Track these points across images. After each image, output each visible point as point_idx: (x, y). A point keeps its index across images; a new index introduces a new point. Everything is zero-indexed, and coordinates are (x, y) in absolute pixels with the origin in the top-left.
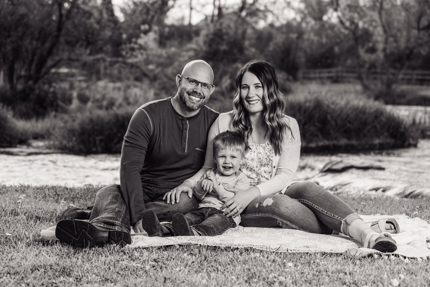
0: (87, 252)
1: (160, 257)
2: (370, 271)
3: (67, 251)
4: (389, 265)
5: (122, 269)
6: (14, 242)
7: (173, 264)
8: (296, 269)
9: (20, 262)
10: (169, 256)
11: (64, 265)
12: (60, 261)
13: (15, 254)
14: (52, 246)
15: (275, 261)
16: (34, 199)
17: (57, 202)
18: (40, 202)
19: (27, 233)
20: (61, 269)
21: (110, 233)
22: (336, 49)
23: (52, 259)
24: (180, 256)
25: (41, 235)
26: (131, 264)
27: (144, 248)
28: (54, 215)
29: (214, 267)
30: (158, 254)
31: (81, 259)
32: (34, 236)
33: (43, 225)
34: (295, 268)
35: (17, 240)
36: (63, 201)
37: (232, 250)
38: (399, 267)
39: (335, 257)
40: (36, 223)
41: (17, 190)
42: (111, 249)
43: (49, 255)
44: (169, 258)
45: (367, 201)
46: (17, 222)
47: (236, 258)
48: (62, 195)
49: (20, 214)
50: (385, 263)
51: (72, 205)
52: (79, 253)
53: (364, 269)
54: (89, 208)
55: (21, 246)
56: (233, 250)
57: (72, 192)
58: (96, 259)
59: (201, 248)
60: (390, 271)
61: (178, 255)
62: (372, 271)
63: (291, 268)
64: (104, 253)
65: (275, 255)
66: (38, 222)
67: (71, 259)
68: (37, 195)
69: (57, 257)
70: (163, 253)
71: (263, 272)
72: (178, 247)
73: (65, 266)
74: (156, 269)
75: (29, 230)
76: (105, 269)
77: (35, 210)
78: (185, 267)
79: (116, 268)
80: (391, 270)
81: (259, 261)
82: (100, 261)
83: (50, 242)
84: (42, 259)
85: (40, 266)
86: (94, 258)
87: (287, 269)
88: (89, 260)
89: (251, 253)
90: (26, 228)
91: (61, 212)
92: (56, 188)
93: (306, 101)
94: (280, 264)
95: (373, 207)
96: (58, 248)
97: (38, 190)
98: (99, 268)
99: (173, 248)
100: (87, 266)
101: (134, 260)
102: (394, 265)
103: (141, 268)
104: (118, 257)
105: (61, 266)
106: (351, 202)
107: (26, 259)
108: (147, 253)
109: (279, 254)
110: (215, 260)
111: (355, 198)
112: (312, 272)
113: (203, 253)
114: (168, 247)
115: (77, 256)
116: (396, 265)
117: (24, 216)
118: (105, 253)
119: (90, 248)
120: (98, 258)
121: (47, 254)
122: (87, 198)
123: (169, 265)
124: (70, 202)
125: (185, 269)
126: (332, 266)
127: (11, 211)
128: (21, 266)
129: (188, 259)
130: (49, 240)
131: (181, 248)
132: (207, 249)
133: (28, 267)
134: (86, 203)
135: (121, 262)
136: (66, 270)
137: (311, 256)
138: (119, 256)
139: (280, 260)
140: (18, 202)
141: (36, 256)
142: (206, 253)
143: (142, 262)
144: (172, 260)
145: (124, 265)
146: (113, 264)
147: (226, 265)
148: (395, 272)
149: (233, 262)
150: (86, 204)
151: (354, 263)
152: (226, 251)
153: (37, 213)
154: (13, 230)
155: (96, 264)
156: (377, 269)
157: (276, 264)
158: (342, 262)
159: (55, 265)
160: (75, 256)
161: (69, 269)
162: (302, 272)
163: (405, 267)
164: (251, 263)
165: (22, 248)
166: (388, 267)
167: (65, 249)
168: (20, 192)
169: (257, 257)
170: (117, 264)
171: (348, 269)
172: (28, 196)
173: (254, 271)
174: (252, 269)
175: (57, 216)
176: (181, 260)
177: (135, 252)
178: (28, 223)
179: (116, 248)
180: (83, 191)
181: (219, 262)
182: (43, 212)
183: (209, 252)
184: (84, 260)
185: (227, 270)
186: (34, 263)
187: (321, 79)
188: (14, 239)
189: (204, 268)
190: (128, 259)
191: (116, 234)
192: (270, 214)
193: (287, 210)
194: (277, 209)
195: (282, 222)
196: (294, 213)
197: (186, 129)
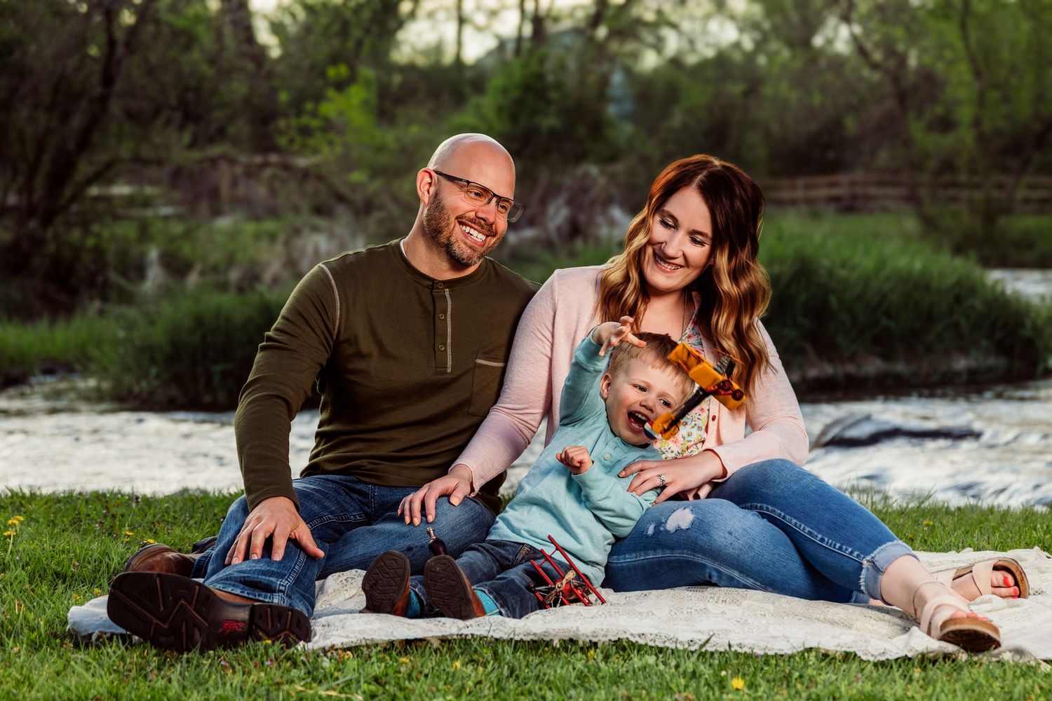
0: (195, 662)
1: (390, 671)
2: (950, 696)
3: (140, 660)
7: (425, 687)
8: (753, 695)
9: (15, 691)
10: (413, 667)
14: (100, 648)
15: (698, 675)
16: (49, 528)
17: (110, 534)
21: (253, 610)
22: (850, 124)
23: (99, 682)
24: (442, 667)
25: (70, 621)
26: (312, 692)
27: (345, 650)
30: (383, 665)
31: (179, 680)
32: (50, 624)
34: (751, 692)
35: (4, 636)
36: (125, 531)
39: (857, 663)
40: (55, 589)
42: (259, 653)
43: (92, 671)
44: (414, 674)
45: (938, 516)
46: (4, 587)
47: (592, 669)
48: (122, 516)
49: (12, 565)
52: (172, 665)
53: (934, 690)
54: (196, 548)
55: (15, 650)
56: (585, 649)
57: (149, 508)
58: (219, 680)
59: (500, 647)
61: (439, 664)
62: (956, 696)
63: (741, 693)
64: (239, 664)
65: (698, 659)
66: (61, 587)
67: (150, 681)
68: (56, 517)
69: (113, 676)
70: (397, 661)
72: (437, 644)
77: (52, 557)
78: (458, 696)
81: (655, 677)
82: (228, 685)
84: (73, 683)
86: (214, 677)
87: (730, 696)
88: (201, 685)
89: (632, 655)
91: (122, 559)
92: (107, 499)
94: (711, 683)
95: (955, 531)
96: (114, 652)
99: (425, 647)
101: (320, 681)
104: (278, 674)
106: (897, 521)
107: (30, 684)
108: (355, 663)
109: (707, 656)
110: (538, 677)
111: (907, 511)
113: (504, 659)
114: (411, 645)
117: (23, 572)
118: (243, 663)
120: (222, 678)
121: (87, 670)
122: (192, 522)
123: (414, 690)
124: (146, 534)
129: (465, 676)
130: (91, 634)
131: (446, 645)
132: (515, 648)
135: (286, 688)
137: (792, 660)
138: (281, 671)
139: (711, 672)
140: (6, 534)
141: (58, 674)
142: (514, 657)
143: (341, 686)
144: (422, 678)
145: (293, 694)
146: (264, 693)
147: (568, 690)
149: (586, 680)
150: (189, 539)
151: (908, 677)
153: (58, 564)
156: (970, 691)
157: (699, 682)
158: (875, 674)
159: (109, 699)
160: (163, 672)
163: (1044, 685)
164: (632, 682)
165: (20, 657)
167: (135, 657)
168: (10, 509)
169: (649, 666)
170: (276, 693)
171: (892, 692)
172: (31, 518)
175: (111, 571)
176: (445, 677)
177: (325, 658)
179: (270, 651)
181: (548, 681)
183: (522, 657)
184: (185, 683)
186: (53, 693)
189: (508, 698)
190: (303, 680)
191: (269, 613)
192: (685, 551)
193: (730, 539)
194: (705, 538)
195: (718, 572)
196: (751, 547)
197: (445, 313)
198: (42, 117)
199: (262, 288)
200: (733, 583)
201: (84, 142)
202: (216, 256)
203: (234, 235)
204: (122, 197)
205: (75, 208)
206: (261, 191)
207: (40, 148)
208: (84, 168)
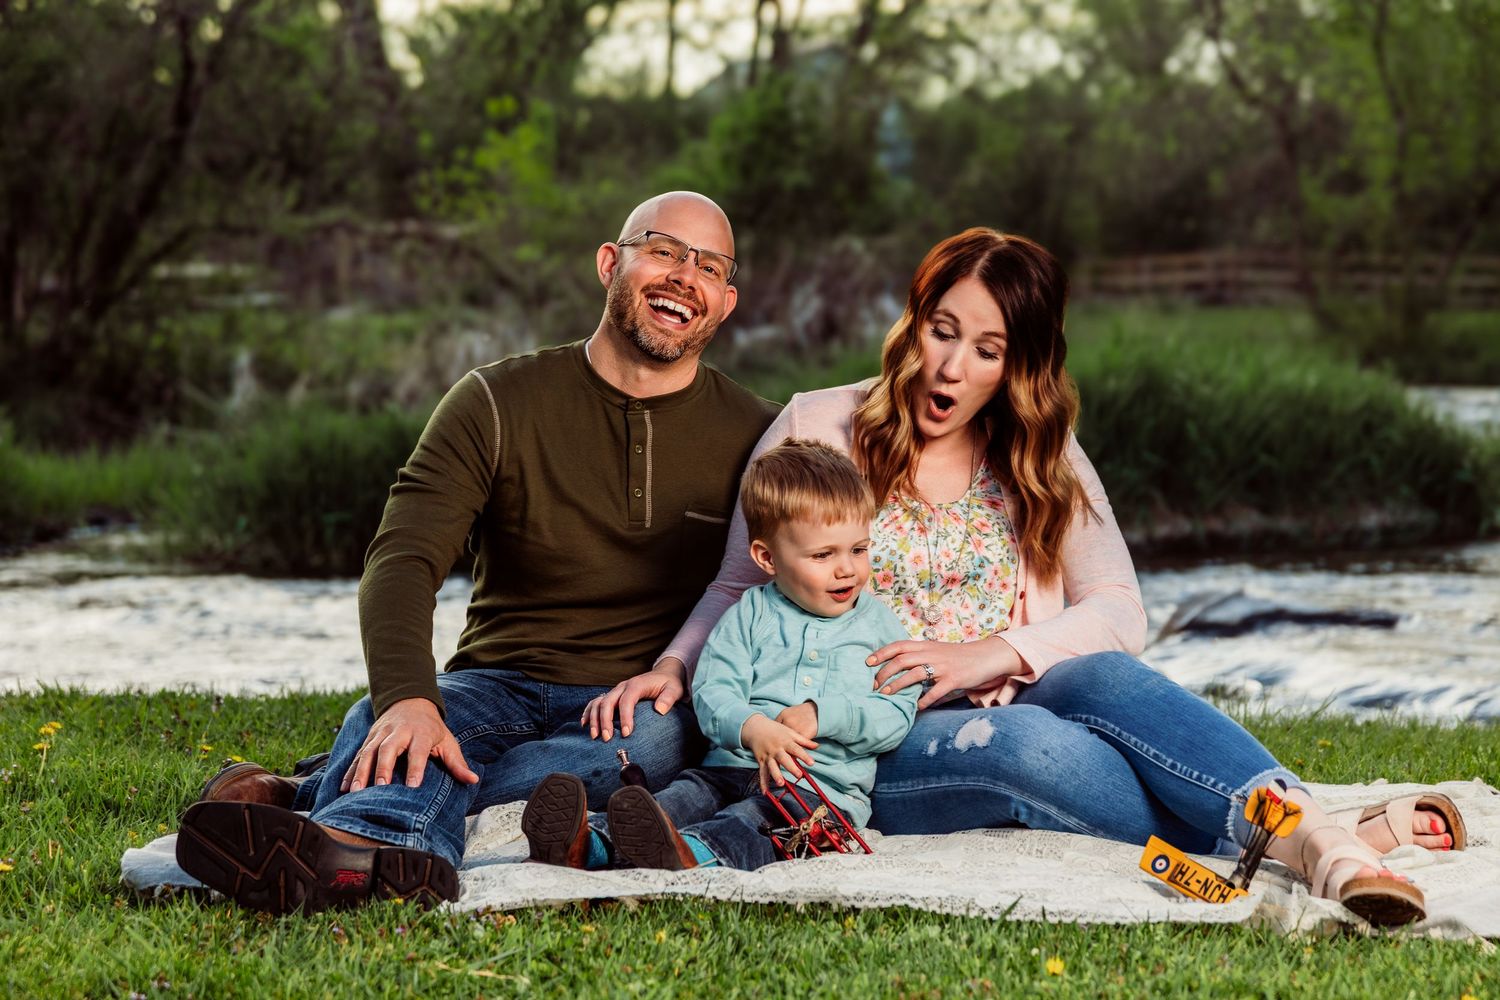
0: (297, 928)
1: (568, 944)
2: (1354, 988)
3: (220, 924)
4: (1424, 965)
5: (426, 991)
6: (23, 895)
7: (617, 967)
8: (1076, 983)
9: (47, 966)
10: (600, 938)
11: (211, 975)
12: (194, 961)
13: (28, 938)
14: (165, 908)
15: (998, 954)
16: (96, 740)
17: (180, 749)
18: (119, 748)
19: (70, 862)
20: (198, 993)
21: (378, 856)
22: (1217, 181)
23: (163, 954)
24: (641, 939)
25: (125, 869)
26: (458, 971)
27: (505, 913)
28: (171, 795)
29: (768, 978)
30: (559, 935)
31: (274, 953)
32: (96, 872)
33: (130, 833)
34: (1073, 978)
35: (33, 889)
36: (203, 744)
37: (836, 915)
38: (1463, 973)
39: (1223, 939)
40: (103, 825)
41: (32, 706)
42: (386, 916)
43: (154, 939)
44: (602, 948)
45: (1339, 734)
46: (33, 821)
47: (851, 943)
48: (198, 723)
49: (45, 791)
50: (1411, 959)
51: (238, 759)
52: (265, 932)
53: (1332, 978)
54: (301, 769)
55: (49, 908)
56: (841, 916)
57: (236, 712)
58: (330, 952)
59: (722, 911)
60: (1428, 986)
61: (636, 934)
62: (1363, 987)
63: (1060, 979)
64: (358, 932)
65: (999, 931)
66: (112, 822)
67: (234, 954)
68: (105, 724)
69: (181, 948)
70: (578, 929)
71: (954, 993)
72: (633, 906)
73: (214, 980)
74: (554, 987)
75: (78, 851)
76: (362, 988)
77: (100, 780)
78: (663, 979)
79: (406, 984)
80: (1431, 983)
81: (938, 956)
82: (343, 960)
83: (157, 893)
84: (128, 955)
85: (120, 982)
86: (323, 949)
87: (1044, 984)
88: (304, 959)
89: (907, 925)
90: (65, 843)
91: (197, 784)
92: (178, 700)
93: (1106, 372)
94: (1018, 966)
95: (1362, 754)
96: (185, 913)
97: (109, 707)
98: (340, 986)
99: (617, 911)
100: (296, 979)
101: (471, 958)
102: (1443, 966)
103: (499, 986)
104: (413, 945)
105: (199, 980)
106: (1280, 740)
107: (68, 956)
108: (520, 931)
109: (1013, 927)
110: (775, 954)
111: (1295, 725)
112: (1136, 991)
113: (728, 928)
114: (597, 908)
115: (260, 944)
116: (1451, 964)
117: (61, 801)
118: (363, 931)
119: (306, 915)
120: (335, 950)
121: (148, 937)
122: (294, 732)
123: (601, 971)
124: (230, 748)
125: (663, 986)
126: (1211, 969)
127: (10, 782)
128: (51, 980)
129: (672, 951)
130: (152, 889)
131: (647, 909)
132: (743, 913)
133: (76, 983)
134: (288, 749)
135: (423, 965)
136: (217, 994)
137: (1131, 934)
138: (416, 941)
139: (1018, 949)
140: (37, 747)
141: (107, 943)
142: (741, 926)
143: (500, 963)
144: (613, 954)
145: (433, 974)
146: (393, 972)
147: (817, 972)
148: (1447, 987)
149: (842, 959)
150: (290, 755)
151: (1294, 960)
152: (815, 919)
153: (108, 790)
154: (18, 849)
155: (331, 970)
156: (1382, 981)
157: (1001, 964)
158: (1248, 956)
159: (177, 978)
160: (252, 942)
161: (229, 990)
162: (1099, 991)
163: (1486, 972)
164: (907, 962)
165: (54, 918)
166: (1420, 972)
167: (213, 920)
168: (42, 712)
169: (931, 940)
170: (409, 972)
171: (1274, 980)
172: (73, 726)
173: (921, 992)
174: (911, 984)
175: (182, 798)
176: (645, 952)
177: (478, 925)
178: (73, 826)
179: (402, 913)
180: (278, 708)
181: (789, 960)
182: (130, 786)
183: (752, 926)
184: (283, 958)
185: (819, 990)
186: (100, 969)
187: (1159, 290)
188: (23, 884)
189: (732, 983)
190: (448, 954)
191: (401, 861)
192: (982, 778)
193: (1046, 761)
194: (1009, 759)
195: (1029, 807)
196: (1074, 773)
197: (643, 443)
198: (91, 168)
199: (393, 407)
200: (1048, 824)
201: (149, 204)
202: (329, 363)
203: (355, 332)
204: (200, 280)
205: (136, 294)
206: (393, 273)
207: (89, 210)
208: (149, 239)
